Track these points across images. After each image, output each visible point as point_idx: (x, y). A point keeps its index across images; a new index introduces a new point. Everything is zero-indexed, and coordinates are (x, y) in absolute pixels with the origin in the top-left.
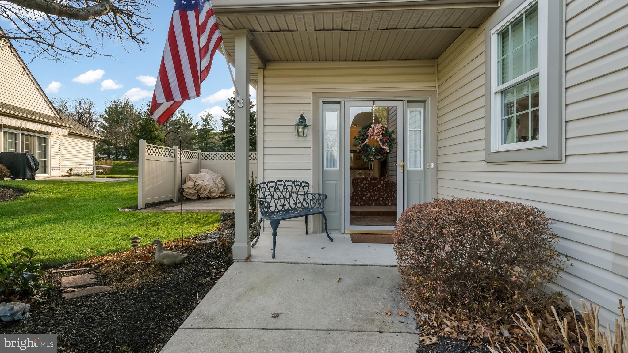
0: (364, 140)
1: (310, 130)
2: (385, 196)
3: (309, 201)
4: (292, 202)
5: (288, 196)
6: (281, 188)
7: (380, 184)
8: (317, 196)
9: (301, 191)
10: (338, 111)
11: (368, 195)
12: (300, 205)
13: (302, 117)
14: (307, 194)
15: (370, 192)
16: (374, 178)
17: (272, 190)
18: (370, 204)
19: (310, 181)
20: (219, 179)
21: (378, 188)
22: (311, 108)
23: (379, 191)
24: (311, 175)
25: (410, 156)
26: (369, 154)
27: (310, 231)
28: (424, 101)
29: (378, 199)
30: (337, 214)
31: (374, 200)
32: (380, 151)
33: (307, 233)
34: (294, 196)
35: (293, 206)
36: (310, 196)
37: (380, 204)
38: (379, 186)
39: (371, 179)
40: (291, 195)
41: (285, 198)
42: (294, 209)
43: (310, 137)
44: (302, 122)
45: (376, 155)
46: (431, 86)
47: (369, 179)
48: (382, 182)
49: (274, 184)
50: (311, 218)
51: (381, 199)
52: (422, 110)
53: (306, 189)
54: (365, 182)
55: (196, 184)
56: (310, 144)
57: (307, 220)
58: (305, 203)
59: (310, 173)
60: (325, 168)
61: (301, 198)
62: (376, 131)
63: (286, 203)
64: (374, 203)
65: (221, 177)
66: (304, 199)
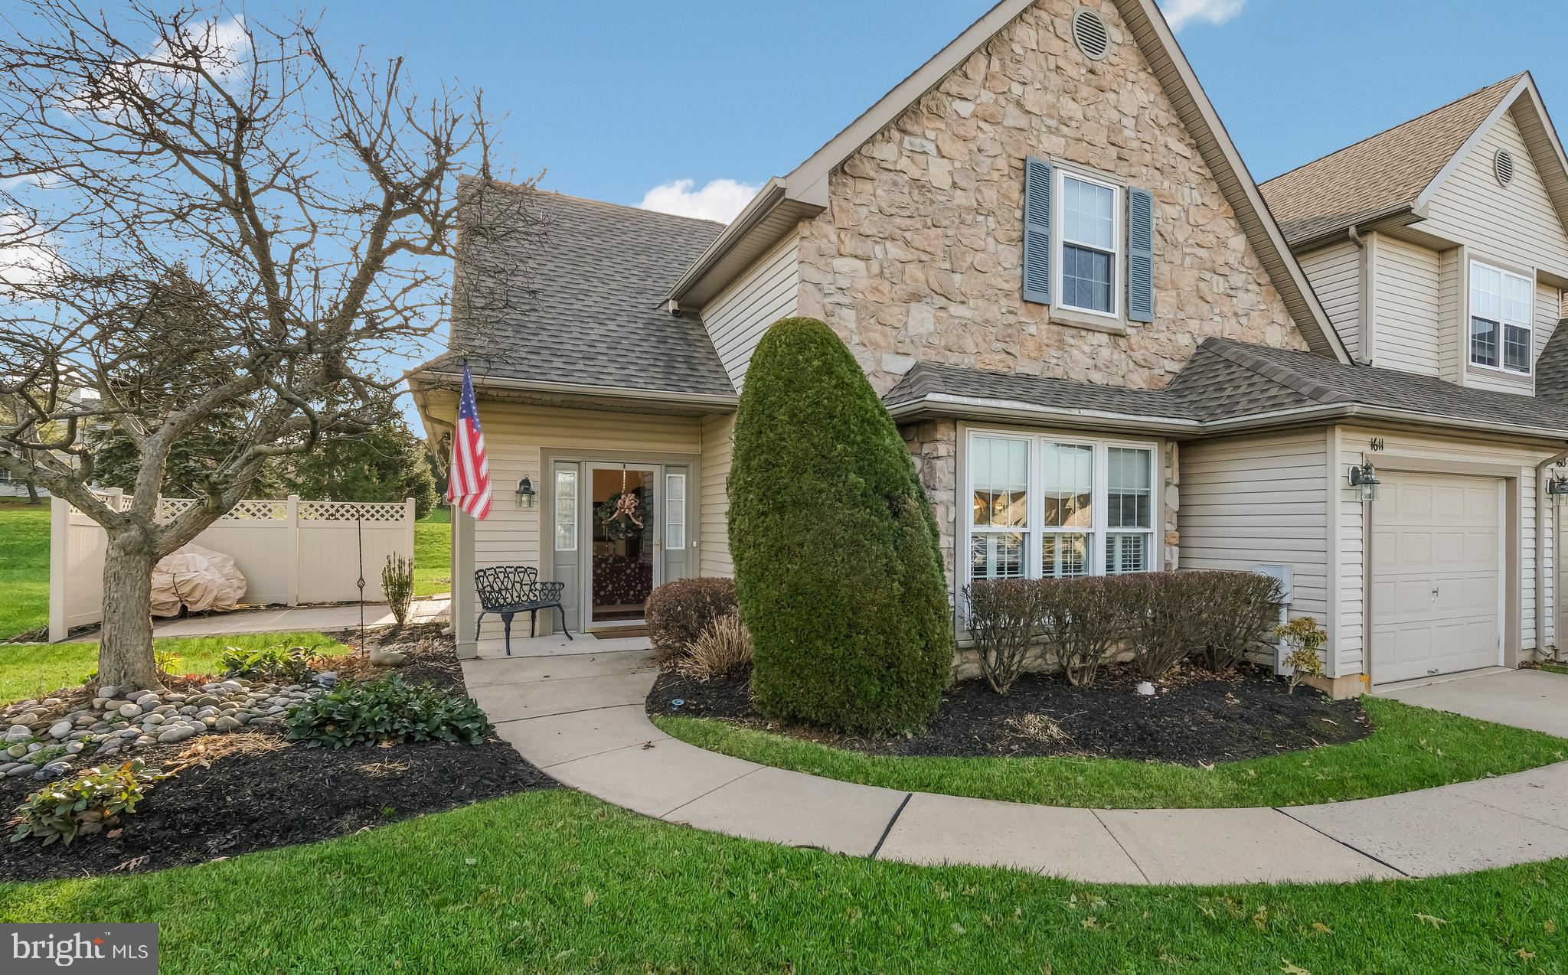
0: (612, 513)
1: (536, 498)
2: (639, 588)
3: (537, 593)
4: (515, 594)
5: (510, 586)
6: (501, 576)
7: (630, 568)
8: (549, 586)
9: (526, 580)
10: (576, 473)
11: (610, 588)
12: (525, 598)
13: (526, 482)
14: (535, 583)
15: (612, 583)
16: (620, 559)
17: (491, 578)
18: (613, 603)
19: (537, 565)
20: (228, 568)
21: (626, 575)
22: (538, 468)
23: (628, 581)
24: (538, 559)
25: (670, 534)
26: (617, 531)
27: (537, 633)
28: (686, 466)
29: (627, 593)
30: (575, 609)
31: (620, 596)
32: (631, 527)
33: (532, 636)
34: (518, 586)
35: (517, 599)
36: (538, 586)
37: (629, 602)
38: (628, 571)
39: (615, 561)
40: (513, 585)
41: (507, 589)
42: (518, 603)
43: (537, 507)
44: (525, 486)
45: (626, 532)
46: (694, 449)
47: (611, 561)
48: (633, 565)
49: (493, 571)
50: (538, 613)
51: (632, 593)
52: (684, 476)
53: (532, 577)
54: (603, 565)
55: (177, 580)
56: (537, 517)
57: (533, 617)
58: (531, 595)
59: (537, 556)
60: (557, 549)
61: (526, 588)
62: (627, 503)
63: (508, 595)
64: (619, 601)
65: (232, 562)
66: (531, 590)
